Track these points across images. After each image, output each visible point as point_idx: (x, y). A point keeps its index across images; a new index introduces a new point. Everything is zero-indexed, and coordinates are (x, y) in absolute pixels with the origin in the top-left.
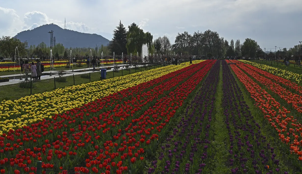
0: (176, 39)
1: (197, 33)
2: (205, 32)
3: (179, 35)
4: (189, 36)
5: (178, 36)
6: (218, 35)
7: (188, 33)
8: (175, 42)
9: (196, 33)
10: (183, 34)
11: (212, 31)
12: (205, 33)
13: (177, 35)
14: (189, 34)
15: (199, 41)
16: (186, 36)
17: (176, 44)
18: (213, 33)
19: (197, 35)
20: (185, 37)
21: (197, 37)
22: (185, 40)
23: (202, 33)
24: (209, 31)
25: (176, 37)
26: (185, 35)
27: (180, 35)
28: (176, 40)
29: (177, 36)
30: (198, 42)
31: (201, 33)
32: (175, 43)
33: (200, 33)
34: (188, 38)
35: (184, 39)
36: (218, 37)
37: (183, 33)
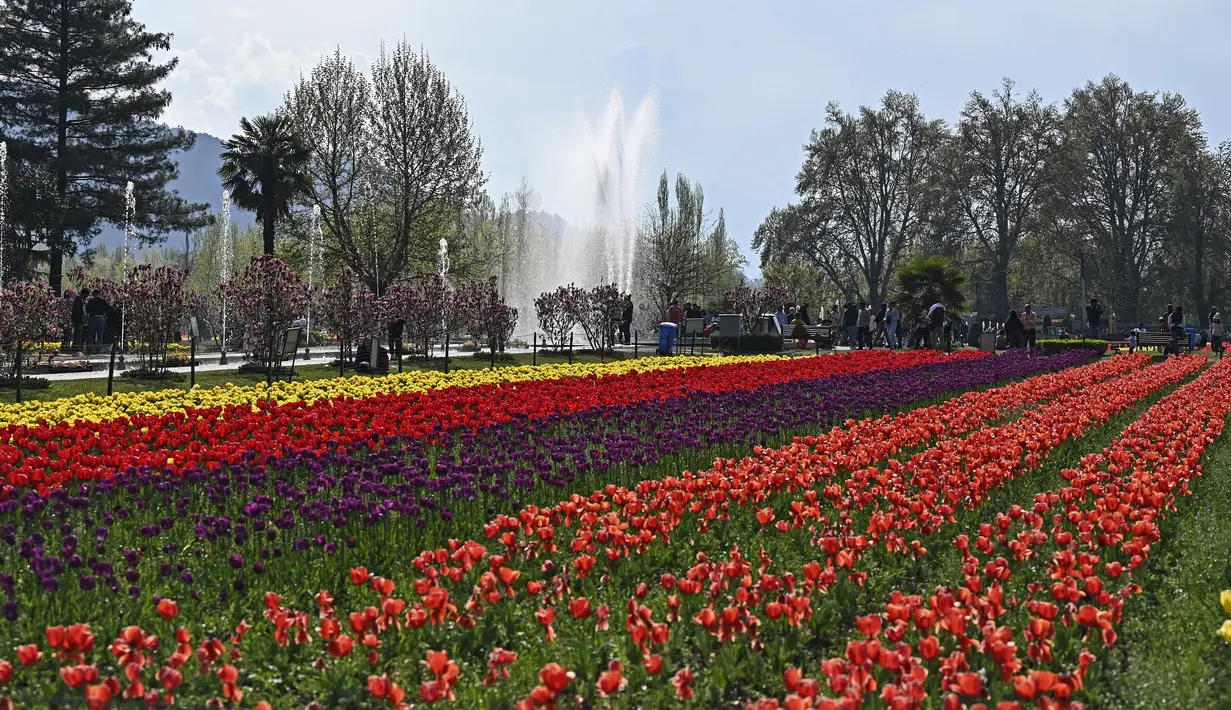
0: (804, 157)
1: (995, 104)
2: (1081, 96)
3: (838, 129)
4: (925, 135)
5: (826, 133)
6: (1197, 125)
7: (919, 110)
8: (802, 188)
9: (984, 104)
10: (869, 116)
11: (1136, 91)
12: (1074, 109)
13: (823, 125)
14: (927, 114)
15: (1015, 175)
16: (899, 128)
17: (806, 208)
18: (1144, 106)
19: (993, 122)
20: (892, 140)
21: (994, 134)
22: (894, 167)
23: (1042, 106)
24: (1112, 93)
25: (809, 142)
26: (891, 125)
27: (849, 130)
28: (808, 169)
29: (819, 130)
30: (1000, 183)
31: (1035, 107)
32: (798, 200)
33: (1019, 100)
34: (916, 147)
35: (882, 161)
36: (1192, 145)
37: (877, 107)
